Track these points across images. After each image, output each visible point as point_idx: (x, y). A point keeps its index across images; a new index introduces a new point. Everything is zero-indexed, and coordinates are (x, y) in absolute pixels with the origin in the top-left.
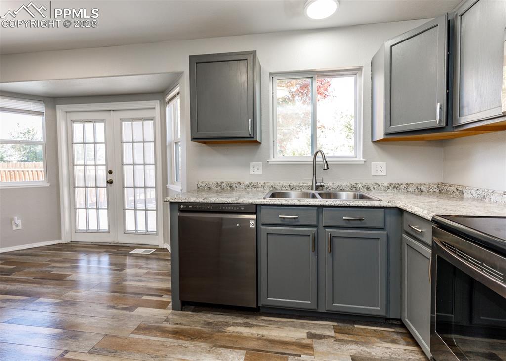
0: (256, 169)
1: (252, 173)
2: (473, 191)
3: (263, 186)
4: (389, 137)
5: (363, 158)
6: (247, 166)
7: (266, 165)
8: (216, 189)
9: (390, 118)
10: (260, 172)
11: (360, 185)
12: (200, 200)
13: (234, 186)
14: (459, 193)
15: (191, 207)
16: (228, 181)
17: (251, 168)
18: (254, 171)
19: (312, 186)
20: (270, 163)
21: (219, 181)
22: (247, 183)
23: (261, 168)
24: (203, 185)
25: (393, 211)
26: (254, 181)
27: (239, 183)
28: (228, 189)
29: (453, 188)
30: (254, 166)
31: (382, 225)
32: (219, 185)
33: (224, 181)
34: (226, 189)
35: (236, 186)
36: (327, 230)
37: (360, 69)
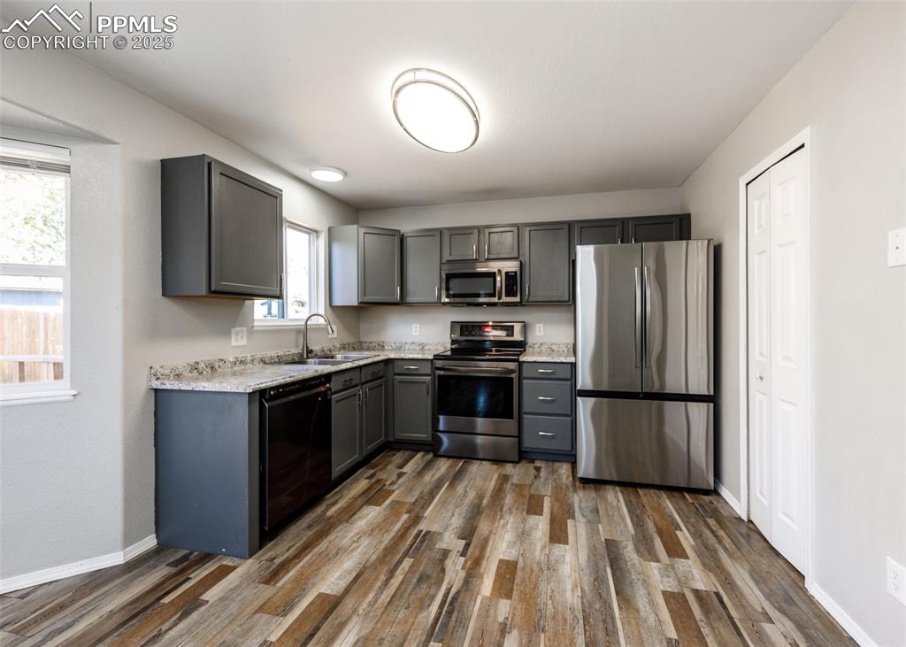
0: (239, 337)
1: (234, 343)
2: (392, 344)
3: (252, 361)
4: (361, 305)
7: (252, 332)
8: (190, 374)
9: (363, 288)
10: (244, 342)
13: (217, 367)
14: (382, 347)
15: (281, 391)
16: (205, 359)
17: (233, 339)
18: (237, 340)
20: (255, 329)
21: (192, 361)
22: (232, 359)
23: (245, 338)
24: (166, 372)
26: (240, 356)
27: (221, 360)
28: (207, 372)
29: (374, 344)
30: (237, 334)
31: (383, 375)
32: (195, 367)
33: (198, 360)
34: (205, 372)
35: (220, 367)
36: (364, 386)
37: (316, 232)
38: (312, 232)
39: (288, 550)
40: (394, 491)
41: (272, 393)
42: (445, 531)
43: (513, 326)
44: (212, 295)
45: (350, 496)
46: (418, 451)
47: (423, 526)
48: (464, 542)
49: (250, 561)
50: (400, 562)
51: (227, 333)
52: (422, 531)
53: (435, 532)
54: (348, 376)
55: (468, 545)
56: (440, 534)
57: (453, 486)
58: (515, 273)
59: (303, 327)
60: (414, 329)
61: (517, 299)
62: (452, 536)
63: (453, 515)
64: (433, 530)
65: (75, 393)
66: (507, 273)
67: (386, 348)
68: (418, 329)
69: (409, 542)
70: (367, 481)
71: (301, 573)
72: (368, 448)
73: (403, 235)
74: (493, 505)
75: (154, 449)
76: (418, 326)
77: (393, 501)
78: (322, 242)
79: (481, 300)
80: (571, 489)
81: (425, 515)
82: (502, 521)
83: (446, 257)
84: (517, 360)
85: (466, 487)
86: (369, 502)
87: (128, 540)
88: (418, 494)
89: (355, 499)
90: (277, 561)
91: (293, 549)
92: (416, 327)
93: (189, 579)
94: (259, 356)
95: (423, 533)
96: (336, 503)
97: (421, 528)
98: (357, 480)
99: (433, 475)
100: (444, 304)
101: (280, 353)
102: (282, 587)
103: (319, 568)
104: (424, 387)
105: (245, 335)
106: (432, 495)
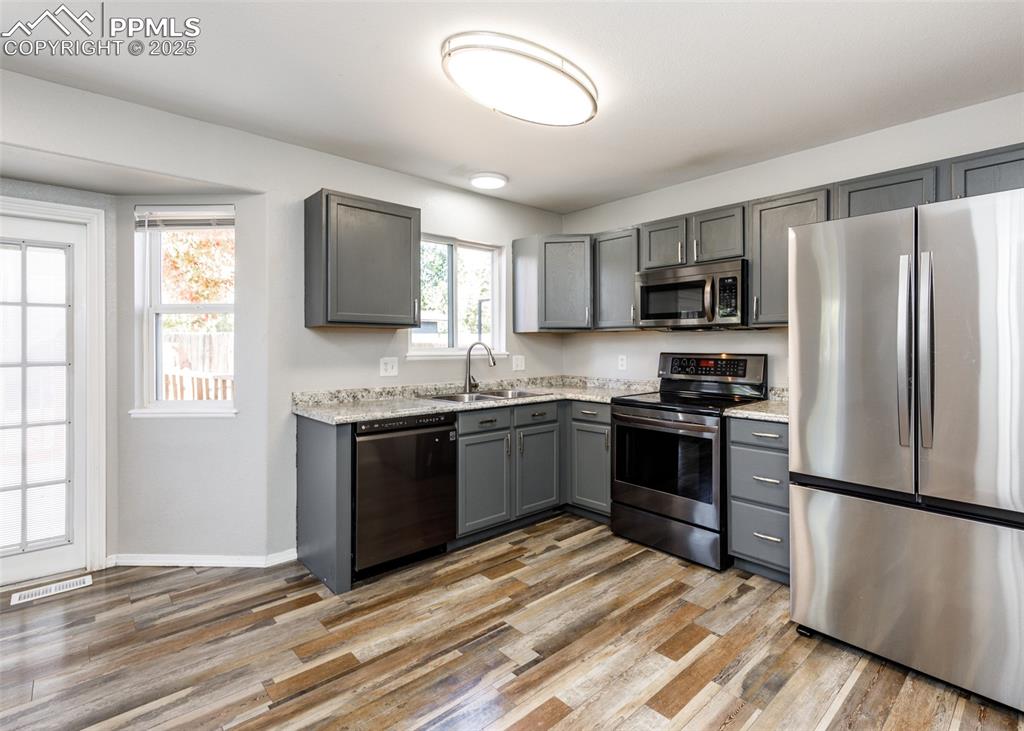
0: (389, 367)
1: (382, 373)
2: (595, 381)
3: (402, 393)
4: (542, 331)
5: (507, 350)
6: (375, 363)
7: (404, 362)
8: (329, 403)
9: (544, 310)
10: (394, 372)
11: (505, 383)
12: (388, 415)
13: (360, 396)
14: (583, 384)
15: (376, 426)
16: (348, 388)
17: (382, 366)
18: (386, 370)
19: (465, 387)
20: (408, 359)
21: (333, 390)
22: (378, 390)
23: (396, 368)
24: (306, 398)
25: (555, 404)
26: (389, 386)
27: (366, 390)
28: (350, 402)
29: (576, 380)
30: (386, 364)
31: (555, 418)
32: (335, 395)
33: (341, 389)
34: (346, 401)
35: (363, 396)
36: (518, 430)
37: (499, 248)
38: (494, 248)
39: (371, 598)
40: (524, 565)
41: (363, 427)
42: (528, 634)
43: (746, 361)
44: (329, 325)
45: (477, 558)
46: (600, 524)
47: (509, 620)
48: (536, 655)
49: (337, 597)
50: (447, 651)
51: (374, 363)
52: (505, 623)
53: (517, 631)
54: (488, 416)
55: (536, 661)
56: (520, 635)
57: (596, 580)
58: (735, 279)
59: (465, 357)
60: (620, 363)
61: (736, 320)
62: (532, 643)
63: (557, 618)
64: (516, 627)
65: (235, 411)
66: (722, 280)
67: (588, 385)
68: (625, 362)
69: (477, 632)
70: (510, 546)
71: (357, 627)
72: (525, 507)
73: (595, 240)
74: (622, 621)
75: (295, 470)
76: (624, 357)
77: (511, 578)
78: (505, 258)
79: (684, 322)
80: (769, 637)
81: (527, 606)
82: (611, 647)
83: (646, 264)
84: (720, 416)
85: (610, 586)
86: (484, 572)
87: (271, 548)
88: (545, 577)
89: (478, 563)
90: (353, 606)
91: (376, 598)
92: (622, 360)
93: (285, 597)
94: (412, 386)
95: (506, 626)
96: (456, 562)
97: (506, 621)
98: (501, 542)
99: (585, 560)
100: (642, 328)
101: (440, 385)
102: (331, 634)
103: (374, 627)
104: (603, 439)
105: (396, 364)
106: (561, 583)
